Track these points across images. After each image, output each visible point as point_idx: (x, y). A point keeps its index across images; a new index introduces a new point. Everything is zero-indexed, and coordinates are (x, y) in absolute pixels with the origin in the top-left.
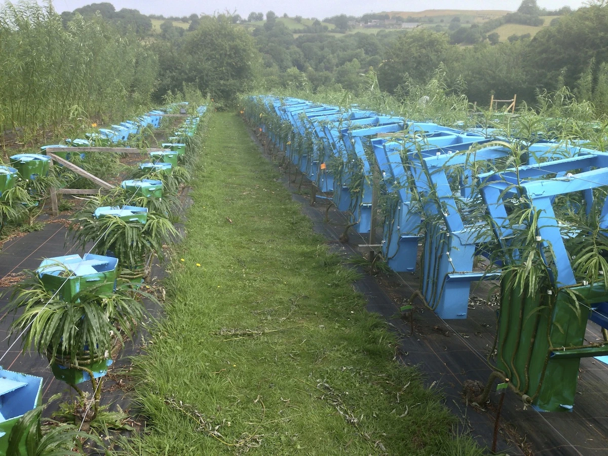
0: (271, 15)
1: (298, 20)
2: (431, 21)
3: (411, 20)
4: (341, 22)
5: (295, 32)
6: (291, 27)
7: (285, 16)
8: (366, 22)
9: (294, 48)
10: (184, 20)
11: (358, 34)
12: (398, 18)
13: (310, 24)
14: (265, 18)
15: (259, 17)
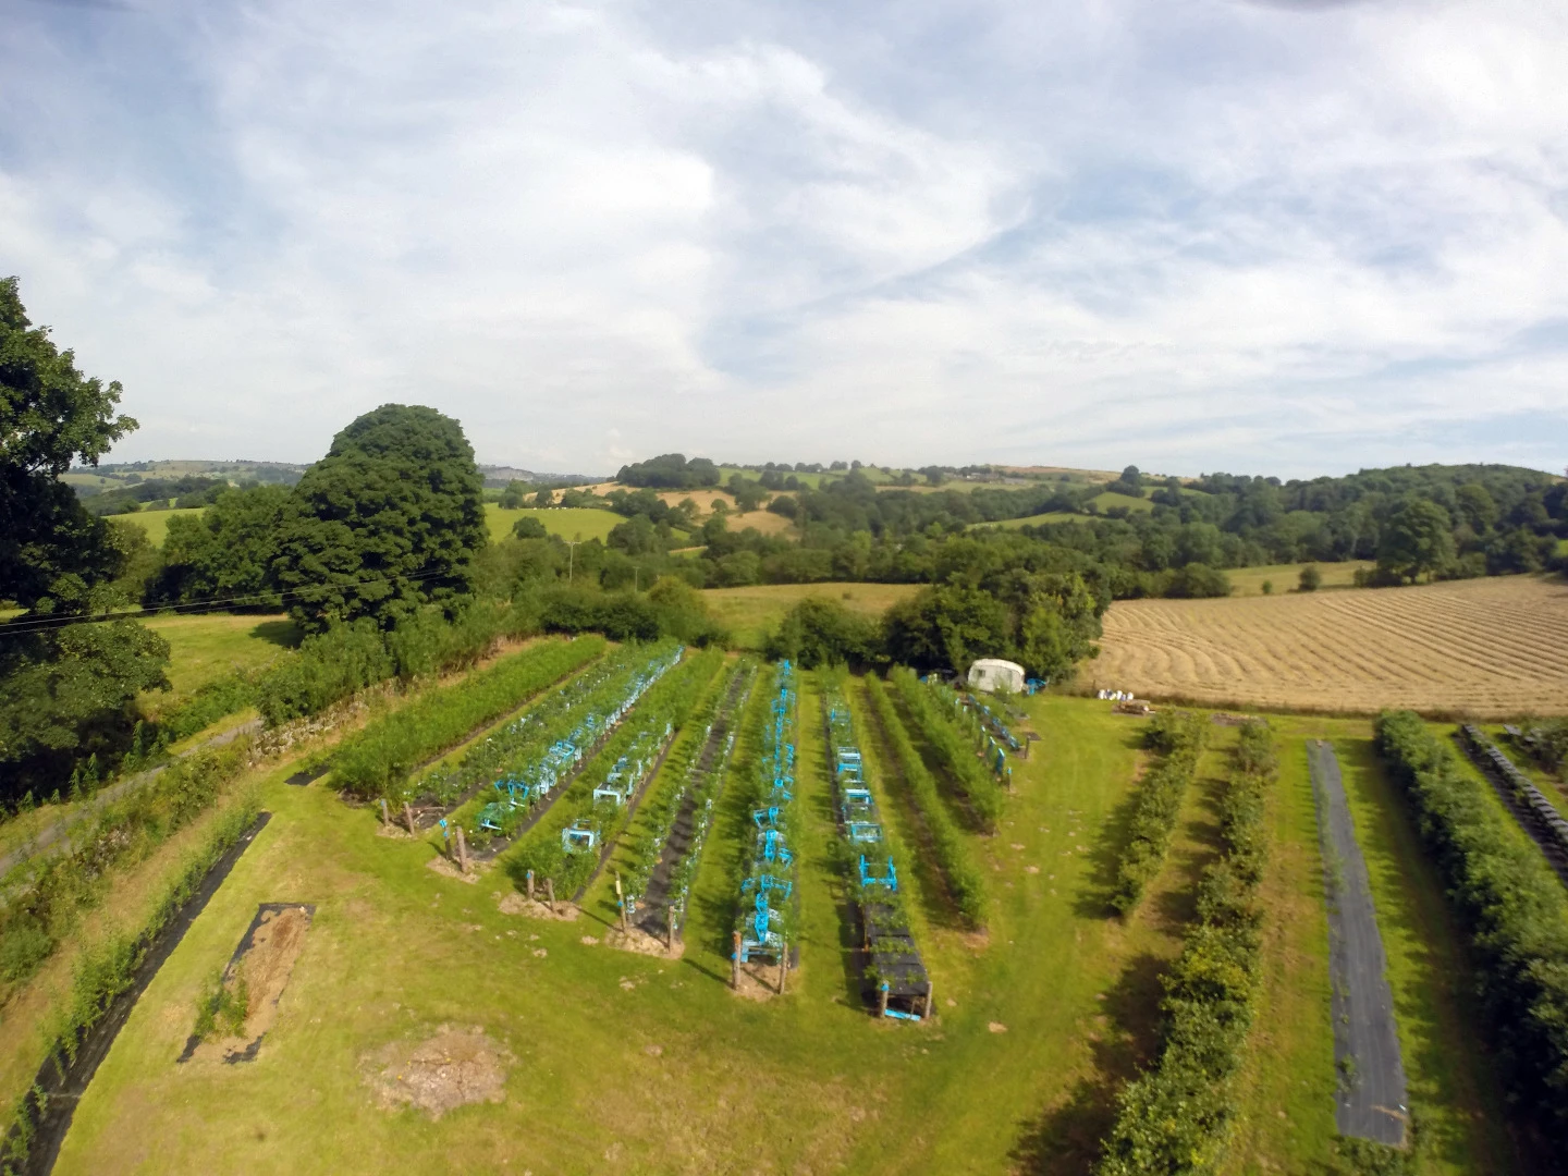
0: (856, 465)
1: (886, 471)
2: (1037, 477)
3: (1016, 475)
4: (934, 475)
5: (881, 484)
6: (874, 477)
7: (872, 466)
8: (965, 475)
9: (873, 506)
10: (758, 469)
11: (948, 492)
12: (1001, 473)
13: (899, 475)
14: (849, 467)
15: (843, 466)
